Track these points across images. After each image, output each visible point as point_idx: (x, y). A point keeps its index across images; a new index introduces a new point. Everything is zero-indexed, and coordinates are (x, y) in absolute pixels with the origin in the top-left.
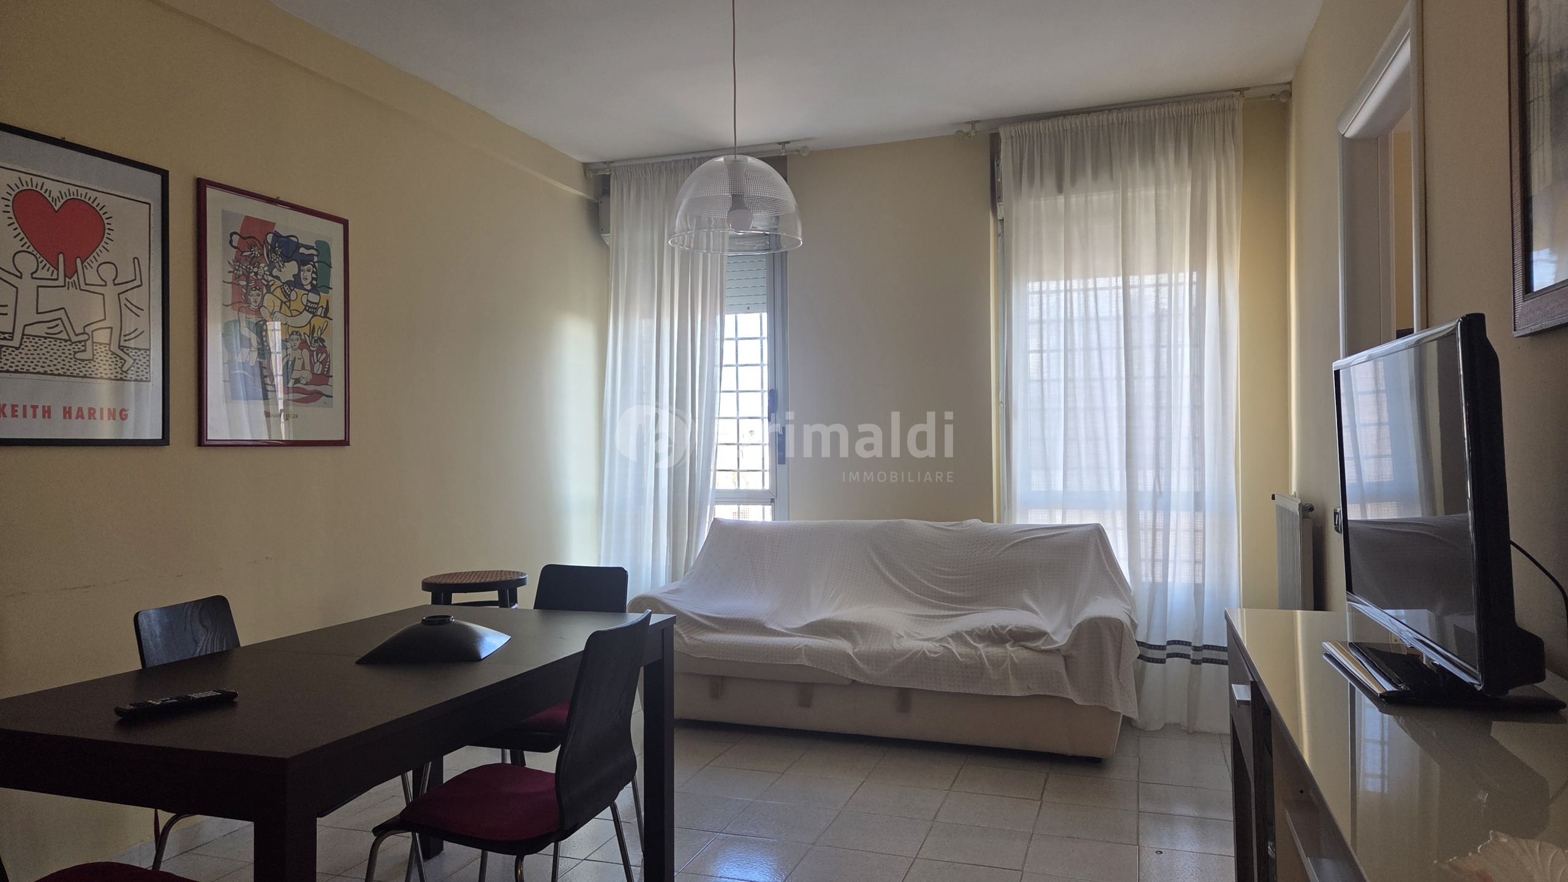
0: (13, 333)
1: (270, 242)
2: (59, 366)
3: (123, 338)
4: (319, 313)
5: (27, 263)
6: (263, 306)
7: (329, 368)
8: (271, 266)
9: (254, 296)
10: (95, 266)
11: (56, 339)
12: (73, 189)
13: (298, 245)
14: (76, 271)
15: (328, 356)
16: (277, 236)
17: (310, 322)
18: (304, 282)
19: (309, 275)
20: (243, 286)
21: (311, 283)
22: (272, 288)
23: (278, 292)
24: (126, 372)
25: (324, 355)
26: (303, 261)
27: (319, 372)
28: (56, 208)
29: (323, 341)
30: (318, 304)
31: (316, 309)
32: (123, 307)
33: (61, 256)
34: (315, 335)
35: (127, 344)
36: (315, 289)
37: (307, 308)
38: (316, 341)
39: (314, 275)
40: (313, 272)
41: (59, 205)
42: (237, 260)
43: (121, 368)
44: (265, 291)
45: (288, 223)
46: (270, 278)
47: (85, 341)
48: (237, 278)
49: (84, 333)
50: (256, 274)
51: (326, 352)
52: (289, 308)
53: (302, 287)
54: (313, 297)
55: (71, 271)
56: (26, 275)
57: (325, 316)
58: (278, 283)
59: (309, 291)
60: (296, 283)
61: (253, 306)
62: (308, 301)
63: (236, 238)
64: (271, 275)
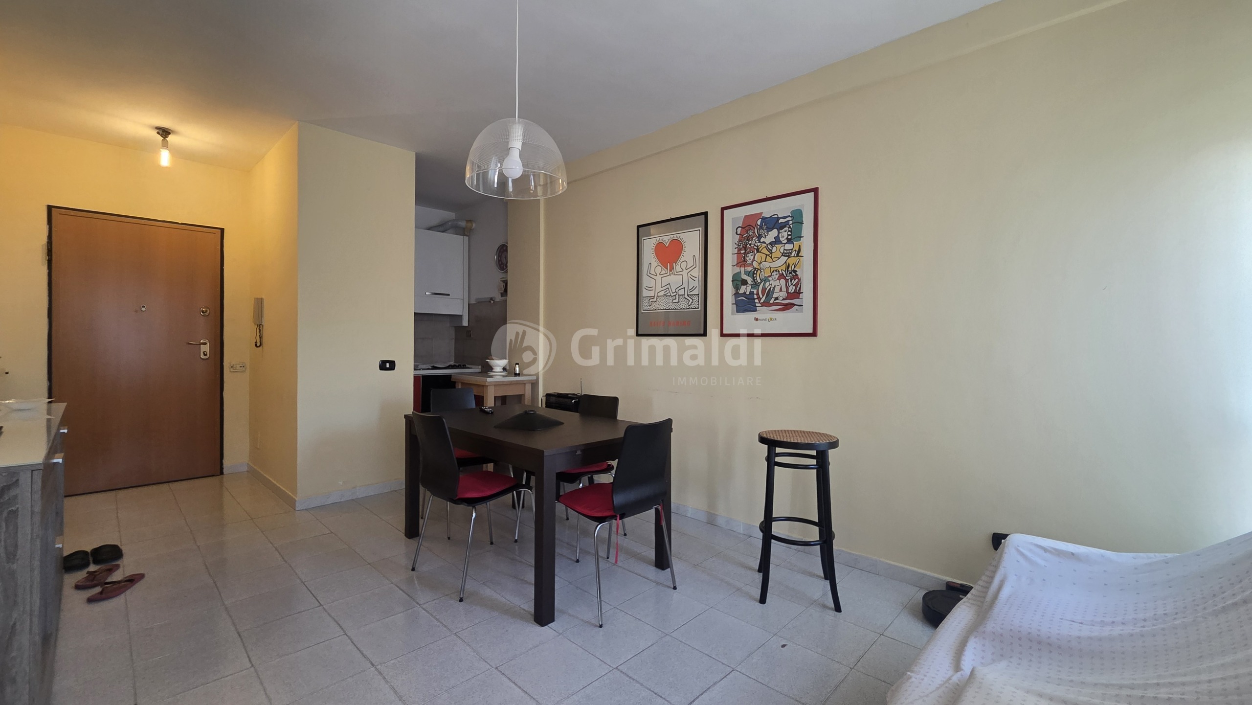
0: (654, 296)
1: (759, 224)
2: (668, 306)
3: (689, 291)
4: (792, 255)
5: (659, 269)
6: (754, 260)
7: (800, 288)
8: (760, 237)
9: (750, 257)
10: (679, 264)
11: (666, 296)
12: (672, 236)
13: (778, 219)
14: (673, 268)
15: (799, 280)
16: (764, 219)
17: (786, 262)
18: (781, 239)
19: (785, 235)
20: (743, 253)
21: (787, 238)
22: (760, 250)
23: (765, 251)
24: (690, 305)
25: (797, 280)
26: (781, 227)
27: (793, 291)
28: (667, 246)
29: (795, 271)
30: (792, 250)
31: (791, 253)
32: (689, 278)
33: (669, 264)
34: (790, 269)
35: (691, 293)
36: (789, 241)
37: (783, 255)
38: (790, 273)
39: (789, 233)
40: (789, 231)
41: (668, 244)
42: (740, 240)
43: (688, 304)
44: (756, 252)
45: (768, 210)
46: (759, 244)
47: (676, 295)
48: (740, 250)
49: (676, 292)
50: (750, 244)
51: (798, 278)
52: (771, 257)
53: (780, 242)
54: (789, 247)
55: (672, 268)
56: (658, 275)
57: (798, 255)
58: (764, 245)
59: (785, 244)
60: (777, 241)
61: (749, 262)
62: (784, 250)
63: (739, 230)
64: (760, 242)
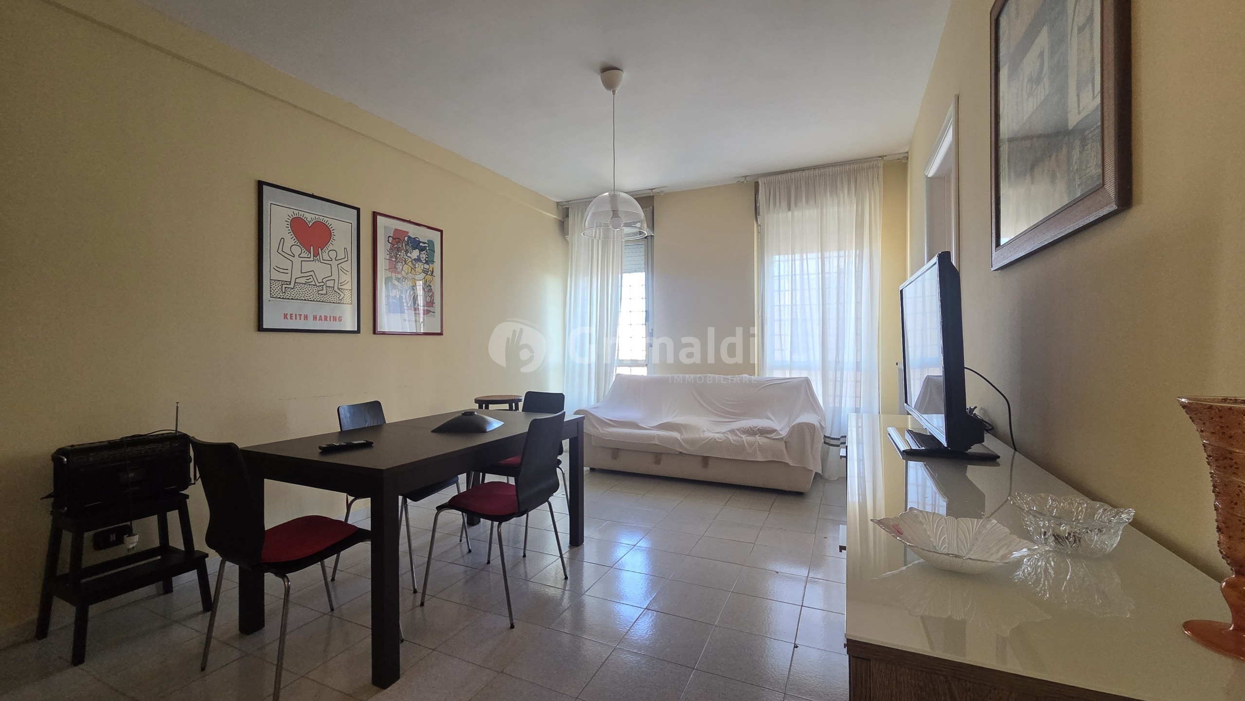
0: (290, 282)
1: (406, 240)
2: (311, 297)
3: (340, 284)
4: (429, 274)
5: (297, 250)
6: (403, 270)
7: (433, 299)
8: (407, 252)
9: (399, 266)
10: (327, 251)
11: (310, 285)
12: (317, 217)
13: (420, 242)
14: (319, 254)
15: (433, 293)
16: (409, 237)
17: (424, 278)
18: (422, 259)
19: (424, 256)
20: (394, 261)
21: (425, 260)
22: (407, 262)
23: (410, 264)
25: (431, 293)
26: (422, 249)
27: (429, 301)
28: (310, 226)
29: (431, 286)
30: (428, 269)
31: (428, 272)
32: (340, 271)
33: (312, 247)
34: (427, 284)
35: (341, 287)
36: (427, 262)
37: (424, 271)
38: (427, 287)
39: (427, 256)
40: (426, 254)
41: (311, 224)
42: (391, 249)
43: (339, 298)
44: (404, 263)
45: (413, 231)
46: (406, 257)
47: (323, 286)
48: (391, 257)
49: (322, 282)
50: (400, 255)
51: (432, 291)
52: (415, 271)
53: (421, 261)
54: (426, 266)
55: (316, 254)
56: (297, 256)
57: (432, 275)
58: (410, 260)
59: (424, 263)
60: (418, 260)
61: (399, 270)
62: (424, 268)
63: (391, 239)
64: (407, 256)
